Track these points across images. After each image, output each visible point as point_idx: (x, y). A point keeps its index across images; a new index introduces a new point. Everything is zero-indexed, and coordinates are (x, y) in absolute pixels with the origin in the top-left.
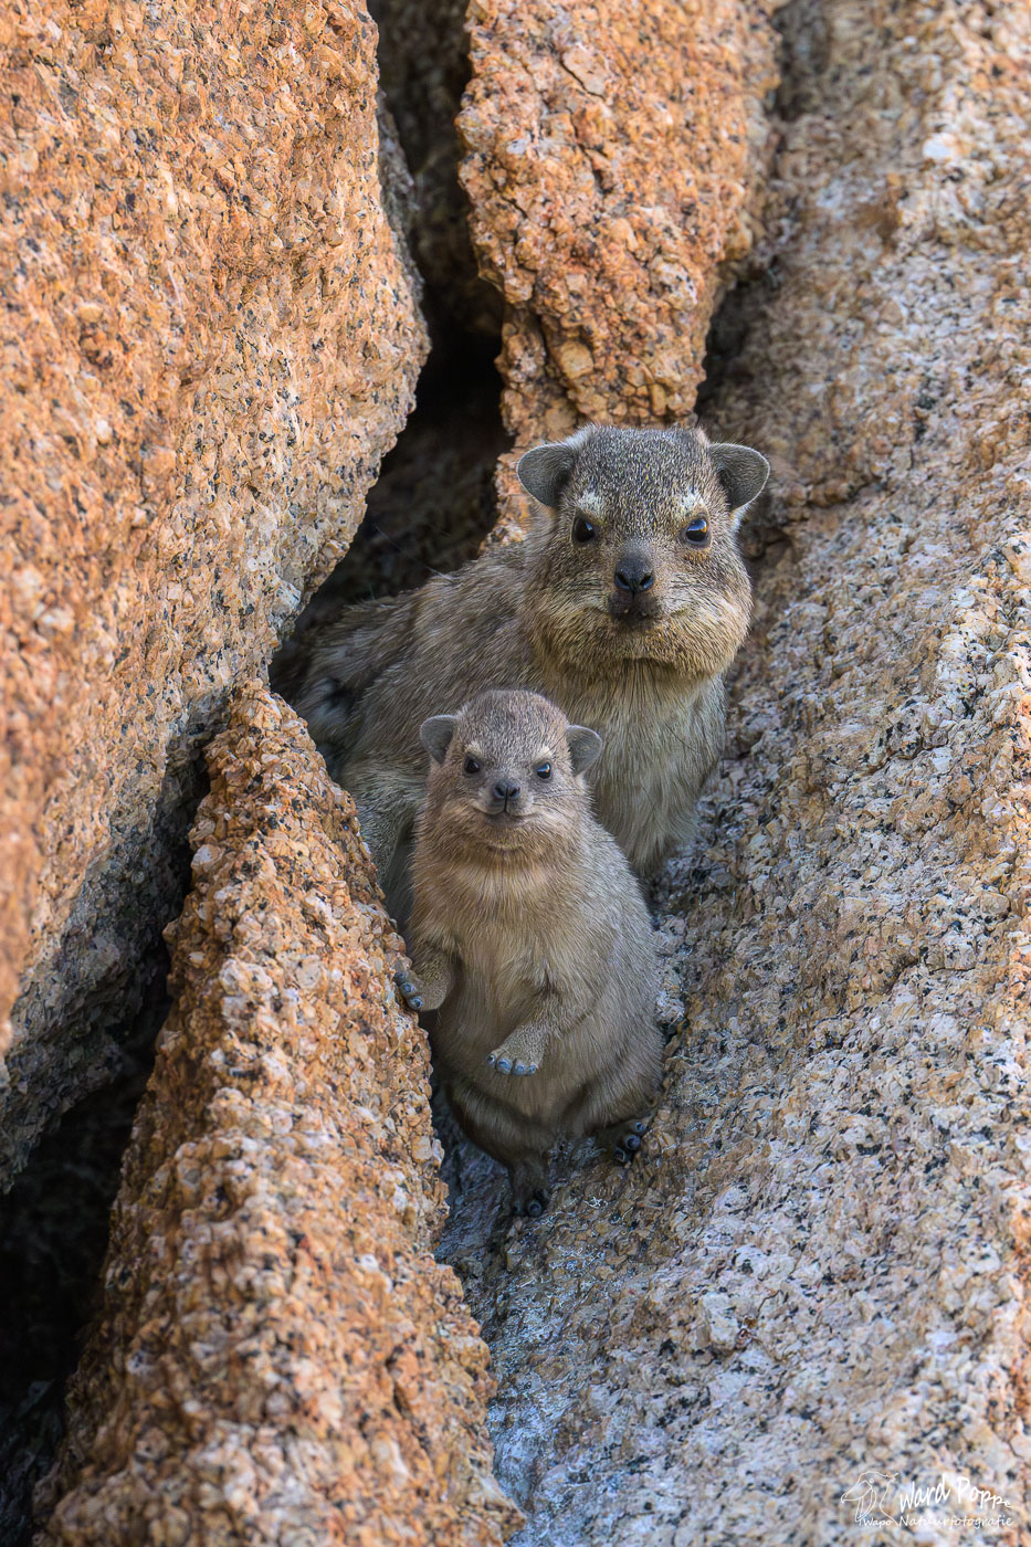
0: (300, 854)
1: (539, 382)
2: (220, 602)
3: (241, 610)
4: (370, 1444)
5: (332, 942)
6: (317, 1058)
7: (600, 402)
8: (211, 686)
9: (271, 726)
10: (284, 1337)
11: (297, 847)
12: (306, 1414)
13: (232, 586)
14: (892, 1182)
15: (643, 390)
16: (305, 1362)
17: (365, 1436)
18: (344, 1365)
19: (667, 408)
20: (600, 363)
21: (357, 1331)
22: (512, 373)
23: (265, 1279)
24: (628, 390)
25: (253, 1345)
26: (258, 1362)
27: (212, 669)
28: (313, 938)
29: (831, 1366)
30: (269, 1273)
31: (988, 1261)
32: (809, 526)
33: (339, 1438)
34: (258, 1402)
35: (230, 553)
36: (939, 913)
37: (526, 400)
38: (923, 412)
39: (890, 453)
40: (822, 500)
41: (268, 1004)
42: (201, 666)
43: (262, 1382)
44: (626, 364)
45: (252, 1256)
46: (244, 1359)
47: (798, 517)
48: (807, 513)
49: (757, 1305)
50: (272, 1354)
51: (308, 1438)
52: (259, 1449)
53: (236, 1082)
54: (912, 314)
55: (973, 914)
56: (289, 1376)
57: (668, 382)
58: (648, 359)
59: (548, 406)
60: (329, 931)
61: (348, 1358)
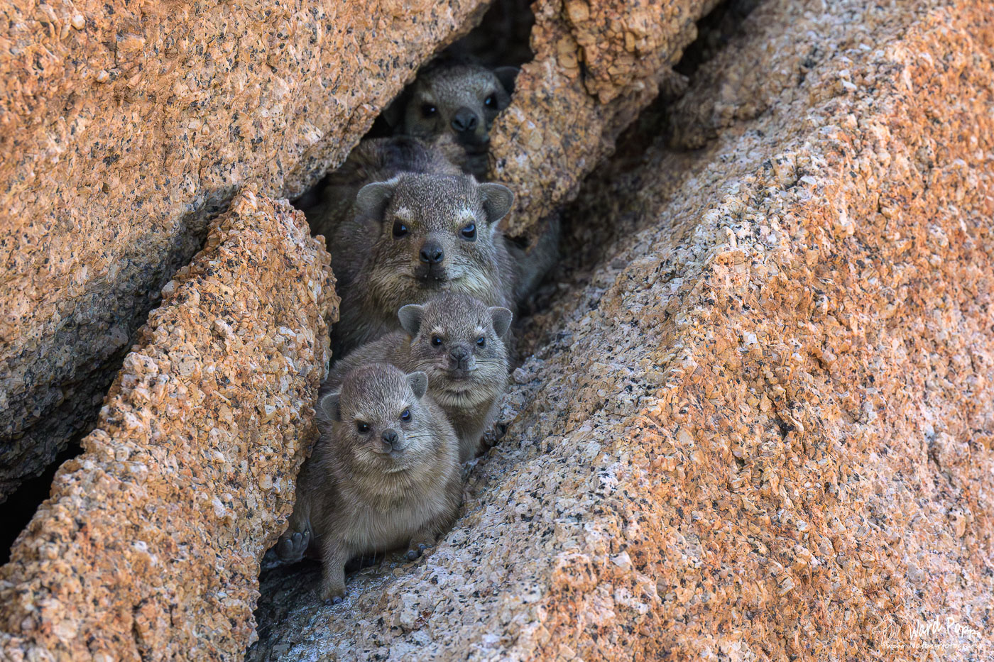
0: (226, 293)
1: (555, 22)
2: (237, 133)
3: (252, 140)
4: (93, 655)
5: (228, 349)
6: (179, 418)
7: (592, 39)
8: (223, 184)
9: (247, 213)
10: (46, 583)
11: (224, 288)
12: (42, 632)
13: (247, 125)
14: (527, 540)
15: (620, 35)
16: (54, 601)
17: (90, 650)
18: (92, 606)
19: (635, 48)
20: (594, 15)
21: (107, 587)
22: (538, 15)
23: (46, 548)
24: (610, 33)
25: (26, 586)
26: (25, 597)
27: (226, 174)
28: (215, 345)
29: (441, 646)
30: (52, 544)
31: (534, 595)
32: (731, 131)
33: (64, 649)
34: (18, 622)
35: (247, 105)
36: (623, 379)
37: (545, 32)
38: (805, 69)
39: (781, 92)
40: (742, 116)
41: (146, 382)
42: (217, 171)
43: (24, 610)
44: (612, 17)
45: (45, 533)
46: (18, 594)
47: (726, 125)
48: (732, 123)
49: (435, 604)
50: (35, 593)
51: (41, 646)
52: (9, 649)
53: (108, 426)
54: (829, 8)
55: (641, 383)
56: (40, 608)
57: (637, 32)
58: (626, 16)
59: (560, 38)
60: (227, 342)
61: (95, 602)
